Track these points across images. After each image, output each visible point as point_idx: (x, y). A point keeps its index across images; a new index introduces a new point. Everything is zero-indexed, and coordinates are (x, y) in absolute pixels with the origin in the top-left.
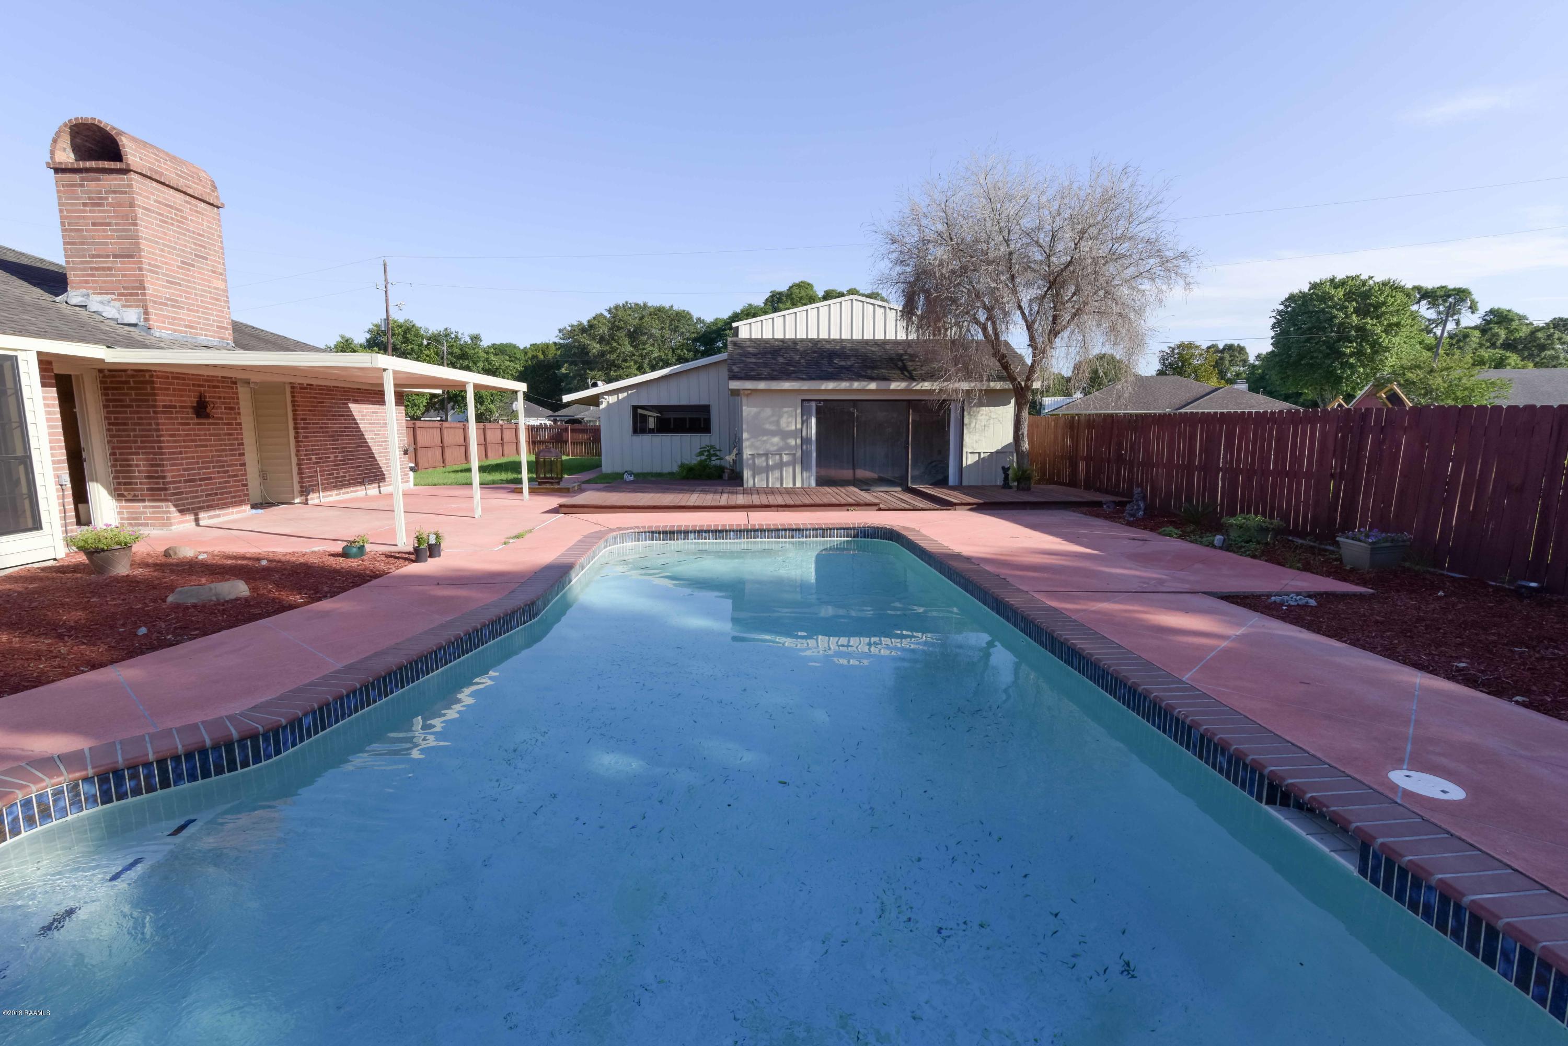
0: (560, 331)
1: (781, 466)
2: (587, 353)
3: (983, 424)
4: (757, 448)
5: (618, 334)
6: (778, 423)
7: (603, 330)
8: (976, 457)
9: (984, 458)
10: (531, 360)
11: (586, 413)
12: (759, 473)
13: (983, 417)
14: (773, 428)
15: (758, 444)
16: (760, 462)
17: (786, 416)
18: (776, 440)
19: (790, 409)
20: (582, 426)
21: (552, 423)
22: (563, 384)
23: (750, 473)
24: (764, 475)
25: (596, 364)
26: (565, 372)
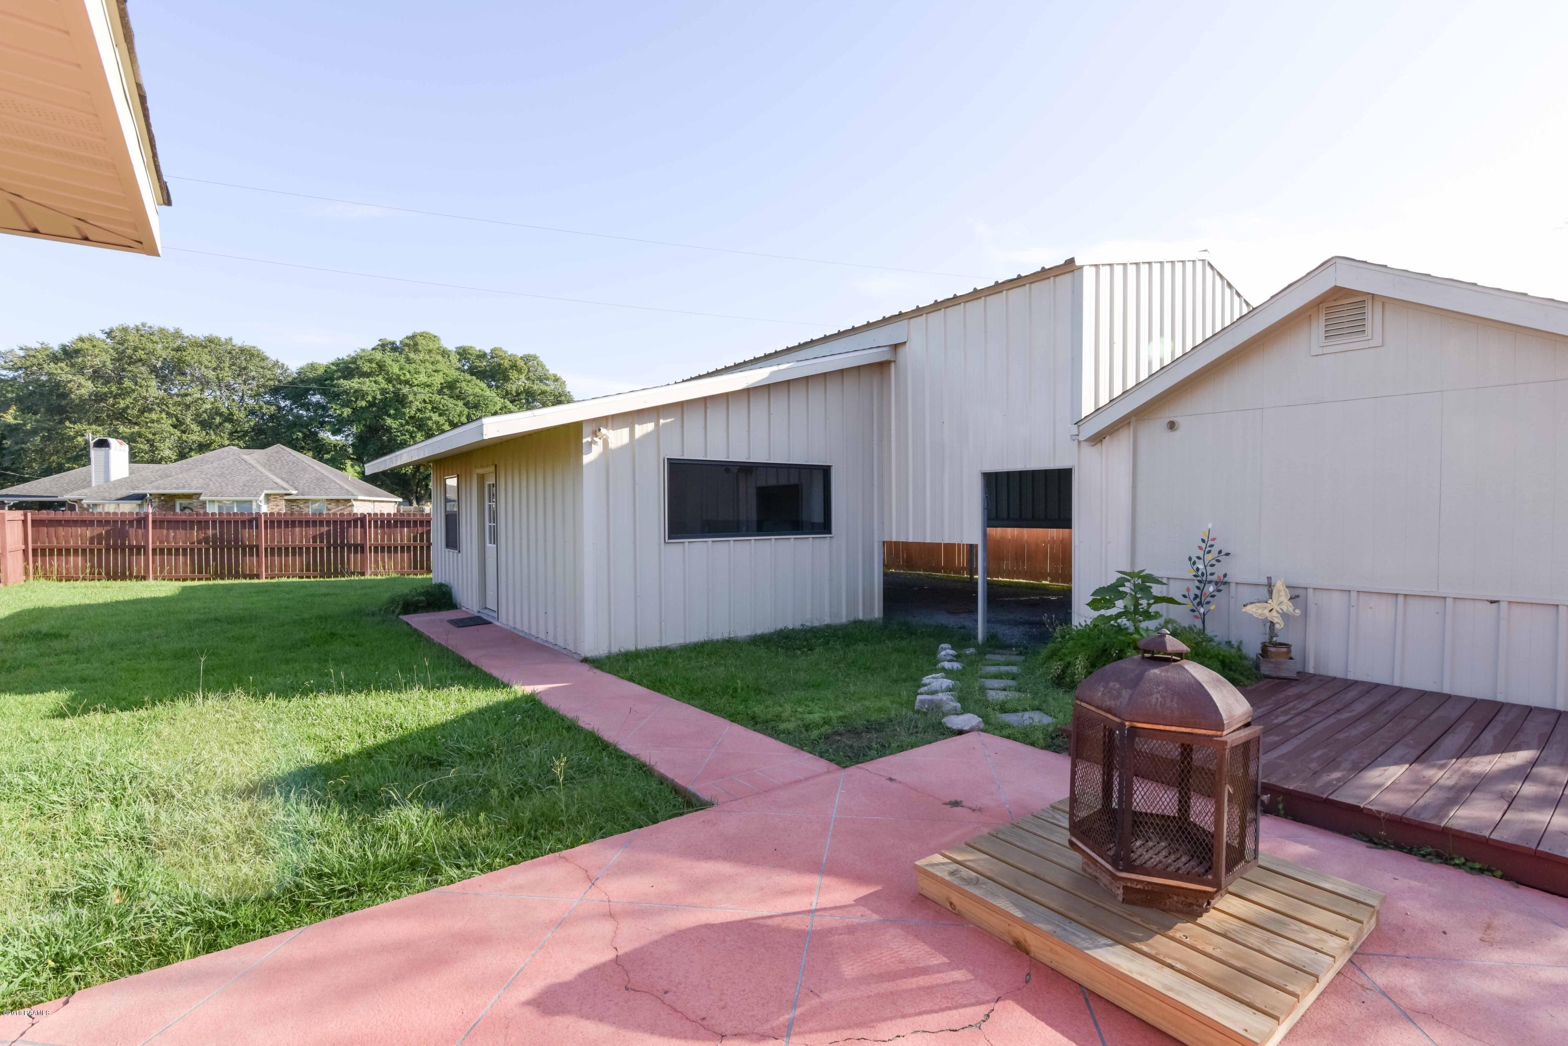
25: (85, 413)
26: (12, 421)
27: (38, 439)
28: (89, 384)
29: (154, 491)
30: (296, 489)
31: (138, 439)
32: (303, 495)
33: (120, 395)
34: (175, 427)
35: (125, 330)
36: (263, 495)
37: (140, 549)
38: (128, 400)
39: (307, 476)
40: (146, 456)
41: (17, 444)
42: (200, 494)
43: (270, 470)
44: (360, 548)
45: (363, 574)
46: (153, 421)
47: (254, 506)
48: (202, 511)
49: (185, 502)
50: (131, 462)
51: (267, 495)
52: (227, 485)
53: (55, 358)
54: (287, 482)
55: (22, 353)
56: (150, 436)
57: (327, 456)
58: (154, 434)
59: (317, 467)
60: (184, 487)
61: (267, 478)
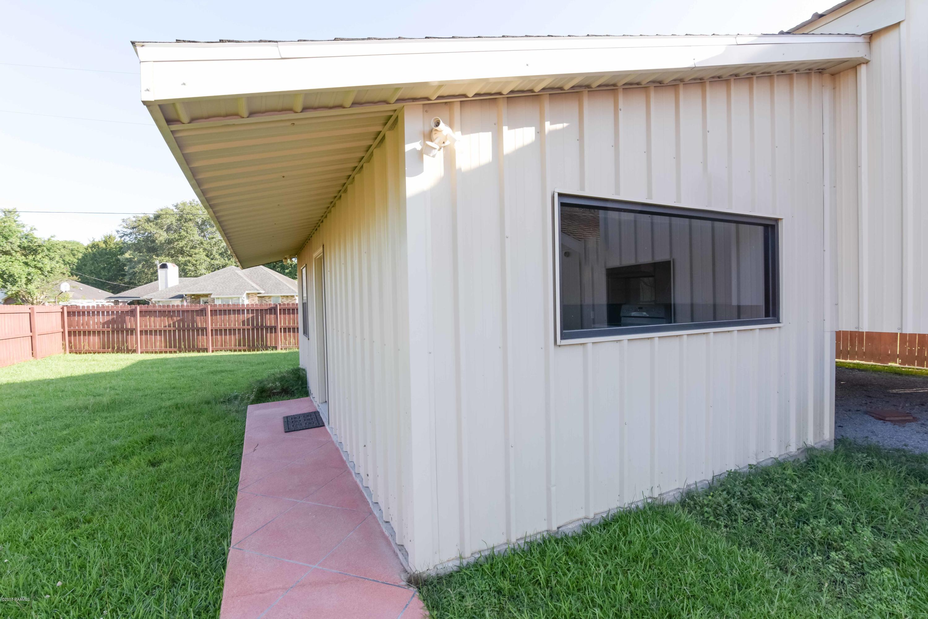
0: (124, 221)
2: (153, 241)
5: (186, 224)
7: (171, 220)
10: (91, 248)
11: (154, 293)
20: (150, 308)
21: (113, 304)
22: (126, 268)
25: (163, 251)
26: (129, 257)
27: (141, 266)
28: (165, 234)
29: (188, 293)
30: (264, 290)
31: (188, 264)
32: (267, 293)
33: (179, 239)
34: (207, 256)
35: (184, 204)
36: (245, 294)
37: (132, 331)
38: (184, 242)
39: (271, 282)
40: (193, 274)
41: (131, 268)
42: (211, 294)
43: (251, 279)
44: (273, 329)
45: (276, 348)
46: (195, 254)
47: (241, 301)
48: (213, 304)
49: (205, 299)
50: (180, 276)
51: (248, 294)
52: (226, 288)
53: (148, 220)
54: (260, 286)
55: (134, 219)
56: (194, 262)
57: (287, 271)
58: (196, 261)
59: (276, 277)
60: (203, 290)
61: (248, 283)
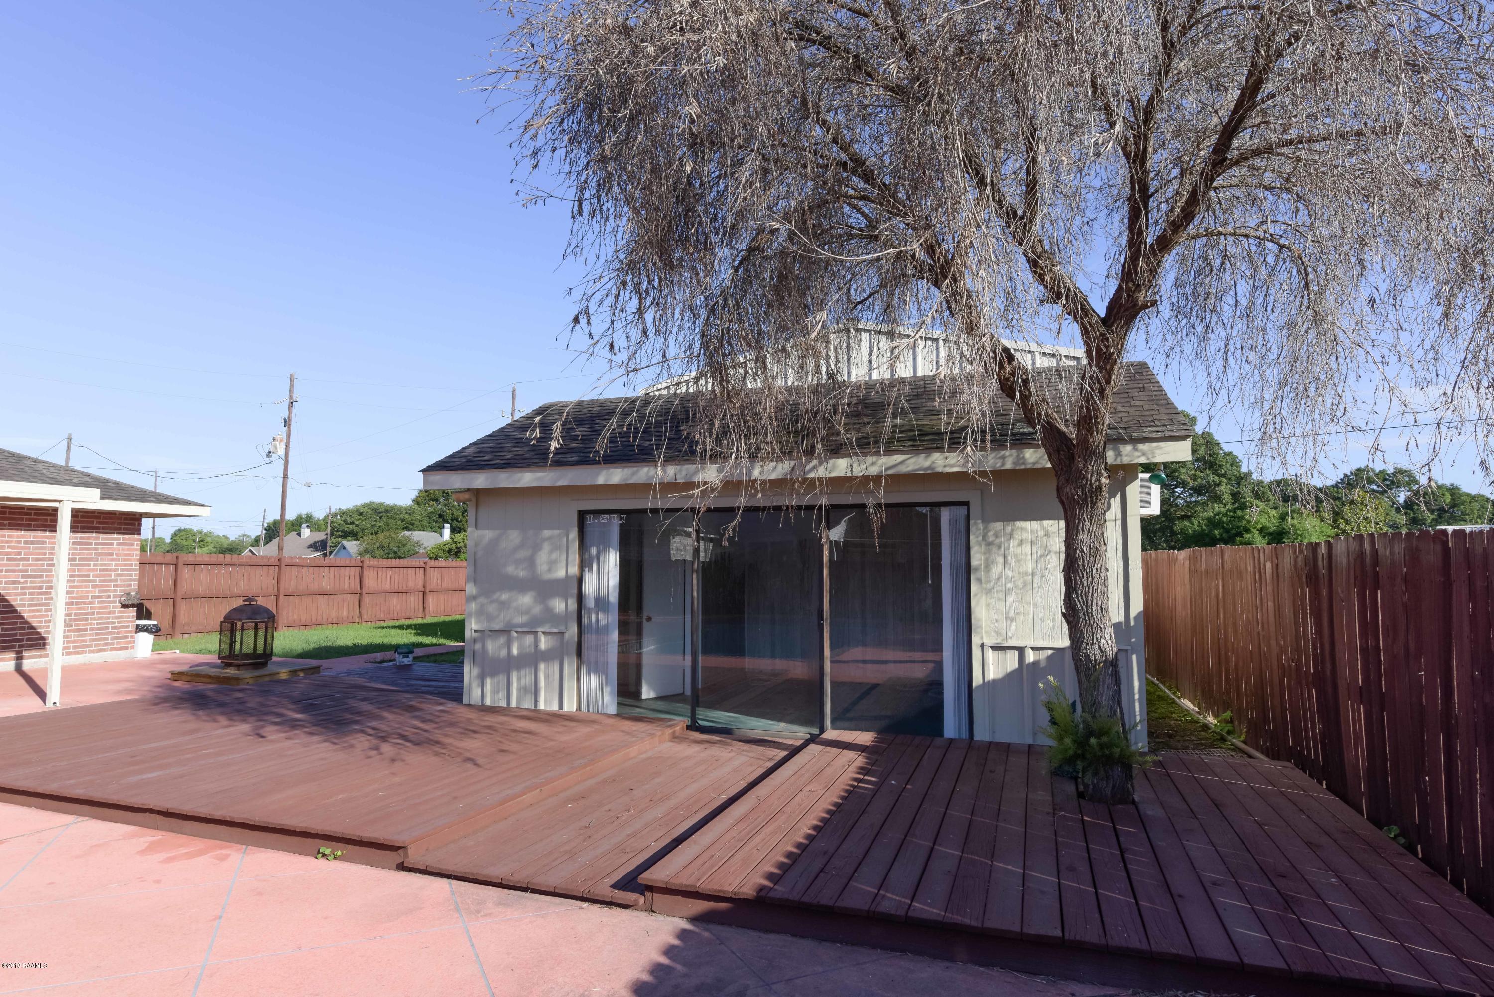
1: (532, 660)
3: (1027, 567)
4: (490, 618)
6: (531, 562)
8: (1012, 662)
9: (1036, 664)
12: (492, 675)
13: (1027, 549)
14: (522, 573)
15: (492, 608)
16: (493, 647)
17: (546, 547)
18: (526, 599)
19: (556, 532)
23: (475, 671)
24: (502, 678)
